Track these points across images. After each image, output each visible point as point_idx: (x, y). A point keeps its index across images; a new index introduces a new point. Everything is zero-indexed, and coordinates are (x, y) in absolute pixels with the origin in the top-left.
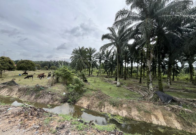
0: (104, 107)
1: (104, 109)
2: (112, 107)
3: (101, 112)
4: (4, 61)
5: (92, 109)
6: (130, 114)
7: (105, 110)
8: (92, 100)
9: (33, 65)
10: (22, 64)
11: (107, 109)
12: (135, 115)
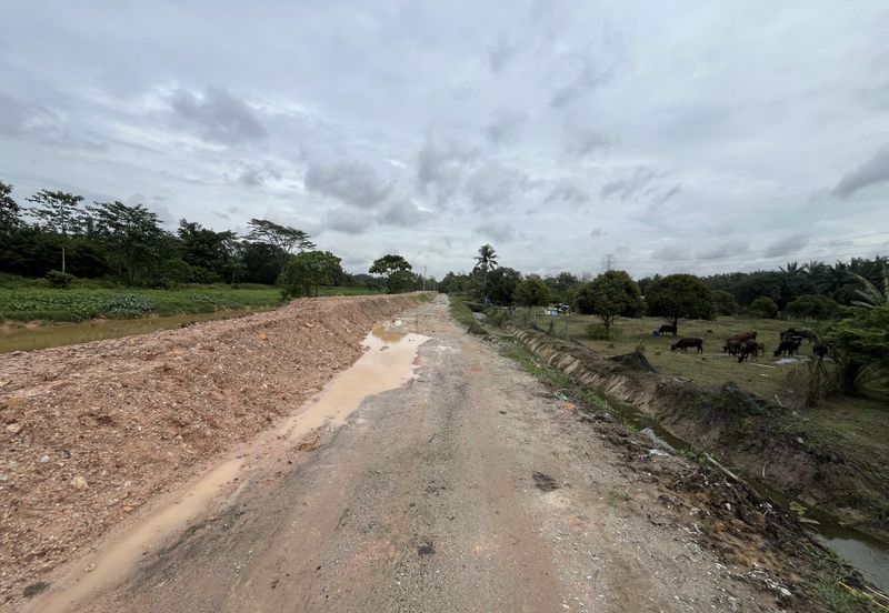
9: (703, 296)
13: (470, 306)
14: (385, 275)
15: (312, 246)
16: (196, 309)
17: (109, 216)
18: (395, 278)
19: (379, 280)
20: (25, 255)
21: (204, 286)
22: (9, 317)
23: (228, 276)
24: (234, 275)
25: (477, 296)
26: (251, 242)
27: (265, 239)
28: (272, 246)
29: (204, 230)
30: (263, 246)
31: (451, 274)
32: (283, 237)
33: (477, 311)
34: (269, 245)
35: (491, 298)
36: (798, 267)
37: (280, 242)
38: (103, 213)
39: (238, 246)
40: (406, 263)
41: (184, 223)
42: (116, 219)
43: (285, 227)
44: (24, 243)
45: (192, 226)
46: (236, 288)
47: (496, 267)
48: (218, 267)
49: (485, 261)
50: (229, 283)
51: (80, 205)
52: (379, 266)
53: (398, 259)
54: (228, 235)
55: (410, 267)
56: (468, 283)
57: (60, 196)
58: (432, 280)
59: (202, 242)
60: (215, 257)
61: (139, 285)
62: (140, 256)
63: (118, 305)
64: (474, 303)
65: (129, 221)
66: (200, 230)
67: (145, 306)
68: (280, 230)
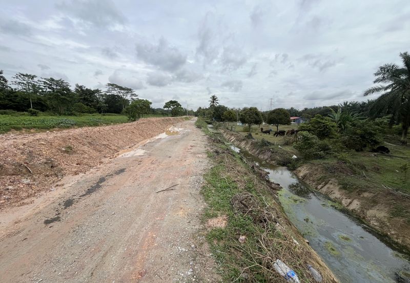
0: (326, 184)
1: (322, 187)
2: (338, 188)
3: (316, 188)
4: (251, 112)
5: (306, 182)
6: (365, 211)
7: (323, 189)
8: (316, 170)
9: (286, 116)
10: (273, 116)
11: (328, 188)
12: (375, 217)
13: (207, 122)
14: (170, 109)
15: (136, 96)
16: (92, 124)
17: (48, 84)
18: (175, 110)
19: (167, 111)
20: (14, 102)
21: (90, 114)
22: (24, 128)
23: (99, 110)
24: (102, 109)
25: (211, 117)
26: (108, 94)
27: (115, 93)
28: (118, 96)
29: (87, 89)
30: (113, 96)
31: (200, 108)
32: (123, 91)
33: (209, 124)
34: (116, 96)
35: (215, 118)
36: (348, 104)
37: (121, 94)
38: (45, 83)
39: (102, 96)
40: (179, 104)
41: (77, 86)
42: (51, 85)
43: (124, 87)
44: (12, 97)
45: (81, 87)
46: (104, 115)
47: (218, 105)
48: (95, 106)
49: (213, 102)
50: (100, 113)
51: (35, 79)
52: (167, 105)
53: (175, 102)
54: (97, 91)
55: (181, 105)
56: (207, 112)
57: (27, 75)
58: (192, 111)
59: (86, 94)
60: (93, 101)
61: (65, 114)
62: (63, 101)
63: (62, 123)
64: (209, 121)
65: (57, 86)
66: (85, 89)
67: (72, 123)
68: (121, 88)
